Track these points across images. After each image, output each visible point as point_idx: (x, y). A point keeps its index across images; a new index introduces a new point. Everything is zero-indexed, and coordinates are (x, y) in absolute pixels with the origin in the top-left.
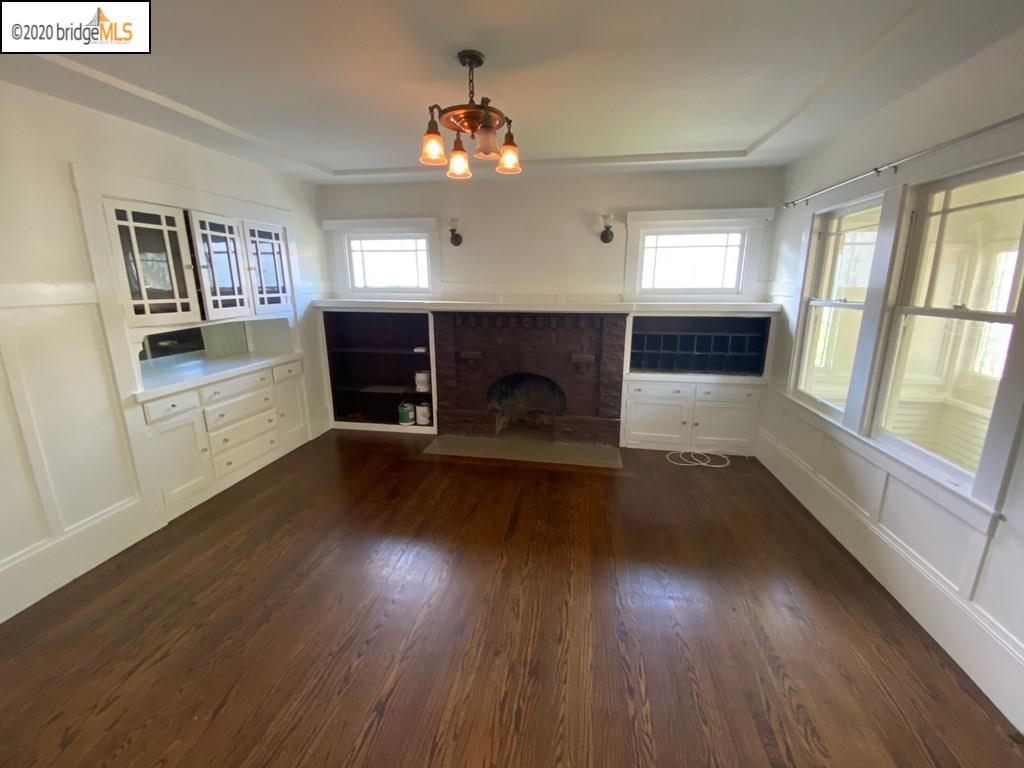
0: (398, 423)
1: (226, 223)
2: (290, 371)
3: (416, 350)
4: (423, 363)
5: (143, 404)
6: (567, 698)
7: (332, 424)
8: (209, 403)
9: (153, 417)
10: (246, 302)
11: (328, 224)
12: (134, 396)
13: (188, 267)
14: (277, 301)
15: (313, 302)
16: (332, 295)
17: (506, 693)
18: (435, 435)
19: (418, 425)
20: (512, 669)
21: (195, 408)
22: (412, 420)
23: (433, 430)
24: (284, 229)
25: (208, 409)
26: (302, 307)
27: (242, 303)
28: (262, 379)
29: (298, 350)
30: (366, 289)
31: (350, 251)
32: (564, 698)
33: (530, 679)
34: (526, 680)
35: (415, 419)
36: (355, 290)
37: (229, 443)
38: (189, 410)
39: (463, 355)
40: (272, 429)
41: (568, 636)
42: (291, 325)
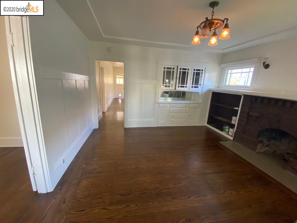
0: (222, 131)
1: (187, 68)
2: (195, 106)
3: (235, 108)
4: (235, 113)
5: (159, 103)
6: (154, 204)
7: (206, 124)
8: (171, 107)
9: (160, 106)
10: (187, 87)
11: (222, 66)
12: (158, 102)
13: (175, 78)
14: (197, 87)
15: (210, 89)
16: (218, 87)
17: (149, 189)
18: (232, 140)
19: (228, 134)
20: (157, 188)
21: (168, 107)
22: (227, 132)
23: (232, 138)
24: (205, 68)
25: (171, 108)
26: (205, 90)
27: (186, 87)
28: (186, 106)
29: (200, 101)
30: (229, 86)
31: (227, 73)
32: (153, 203)
33: (156, 193)
34: (155, 192)
35: (228, 132)
36: (225, 86)
37: (173, 117)
38: (167, 107)
39: (251, 114)
40: (185, 118)
41: (175, 201)
42: (200, 94)
